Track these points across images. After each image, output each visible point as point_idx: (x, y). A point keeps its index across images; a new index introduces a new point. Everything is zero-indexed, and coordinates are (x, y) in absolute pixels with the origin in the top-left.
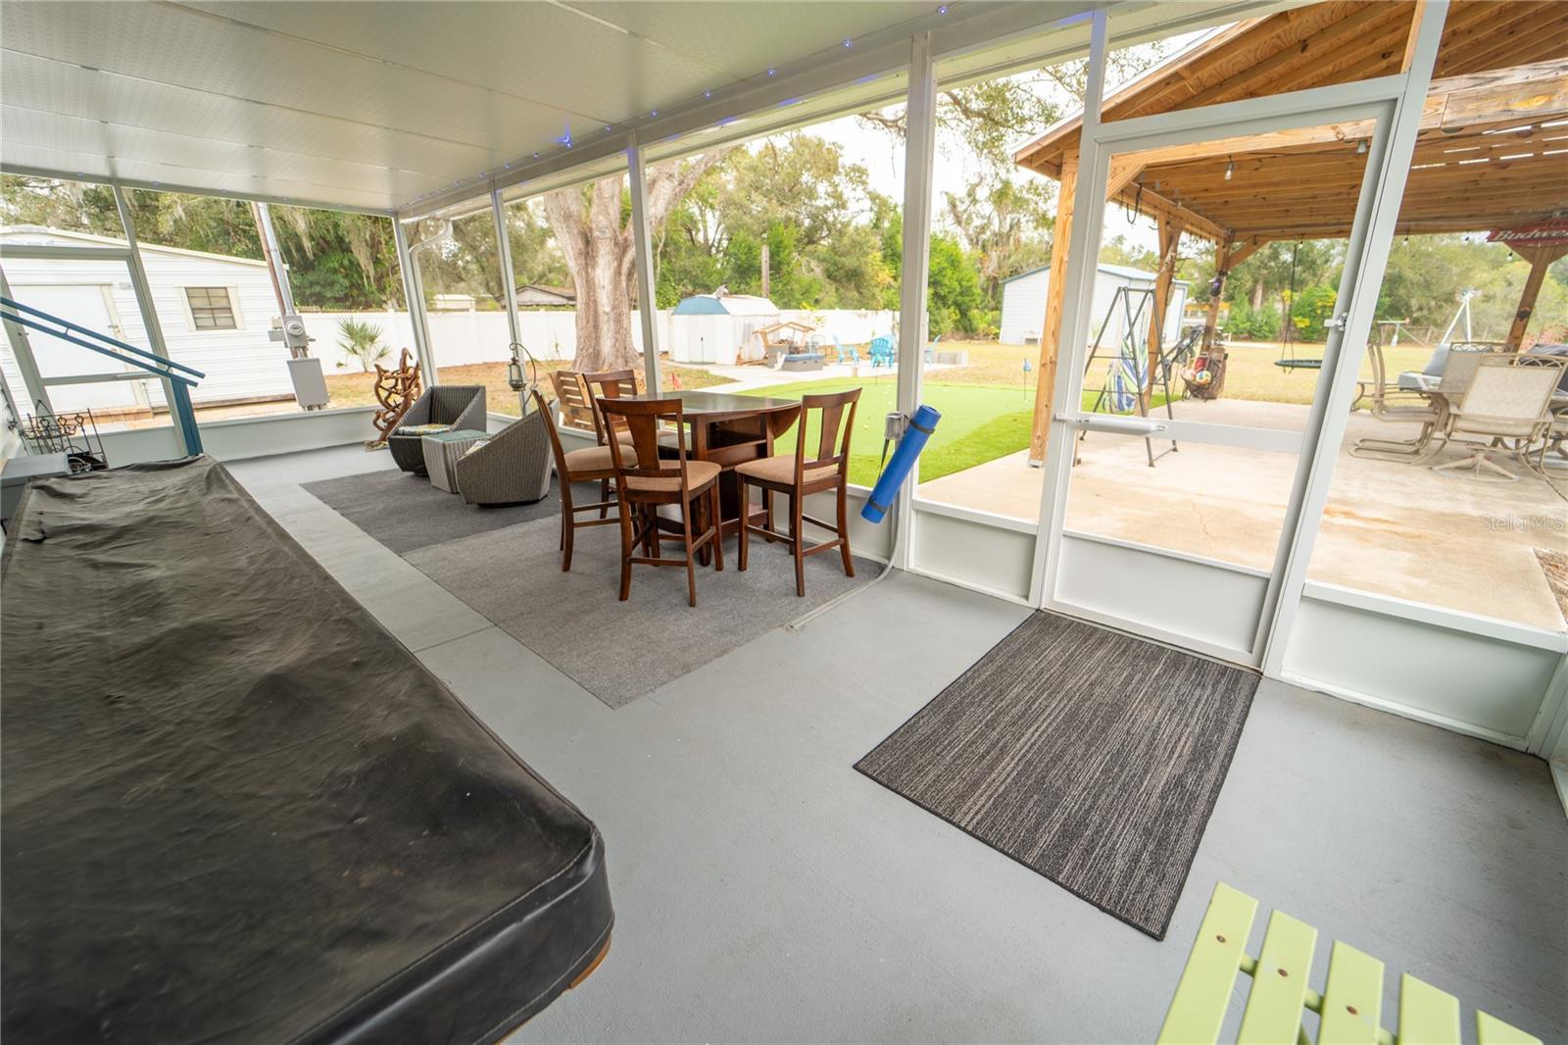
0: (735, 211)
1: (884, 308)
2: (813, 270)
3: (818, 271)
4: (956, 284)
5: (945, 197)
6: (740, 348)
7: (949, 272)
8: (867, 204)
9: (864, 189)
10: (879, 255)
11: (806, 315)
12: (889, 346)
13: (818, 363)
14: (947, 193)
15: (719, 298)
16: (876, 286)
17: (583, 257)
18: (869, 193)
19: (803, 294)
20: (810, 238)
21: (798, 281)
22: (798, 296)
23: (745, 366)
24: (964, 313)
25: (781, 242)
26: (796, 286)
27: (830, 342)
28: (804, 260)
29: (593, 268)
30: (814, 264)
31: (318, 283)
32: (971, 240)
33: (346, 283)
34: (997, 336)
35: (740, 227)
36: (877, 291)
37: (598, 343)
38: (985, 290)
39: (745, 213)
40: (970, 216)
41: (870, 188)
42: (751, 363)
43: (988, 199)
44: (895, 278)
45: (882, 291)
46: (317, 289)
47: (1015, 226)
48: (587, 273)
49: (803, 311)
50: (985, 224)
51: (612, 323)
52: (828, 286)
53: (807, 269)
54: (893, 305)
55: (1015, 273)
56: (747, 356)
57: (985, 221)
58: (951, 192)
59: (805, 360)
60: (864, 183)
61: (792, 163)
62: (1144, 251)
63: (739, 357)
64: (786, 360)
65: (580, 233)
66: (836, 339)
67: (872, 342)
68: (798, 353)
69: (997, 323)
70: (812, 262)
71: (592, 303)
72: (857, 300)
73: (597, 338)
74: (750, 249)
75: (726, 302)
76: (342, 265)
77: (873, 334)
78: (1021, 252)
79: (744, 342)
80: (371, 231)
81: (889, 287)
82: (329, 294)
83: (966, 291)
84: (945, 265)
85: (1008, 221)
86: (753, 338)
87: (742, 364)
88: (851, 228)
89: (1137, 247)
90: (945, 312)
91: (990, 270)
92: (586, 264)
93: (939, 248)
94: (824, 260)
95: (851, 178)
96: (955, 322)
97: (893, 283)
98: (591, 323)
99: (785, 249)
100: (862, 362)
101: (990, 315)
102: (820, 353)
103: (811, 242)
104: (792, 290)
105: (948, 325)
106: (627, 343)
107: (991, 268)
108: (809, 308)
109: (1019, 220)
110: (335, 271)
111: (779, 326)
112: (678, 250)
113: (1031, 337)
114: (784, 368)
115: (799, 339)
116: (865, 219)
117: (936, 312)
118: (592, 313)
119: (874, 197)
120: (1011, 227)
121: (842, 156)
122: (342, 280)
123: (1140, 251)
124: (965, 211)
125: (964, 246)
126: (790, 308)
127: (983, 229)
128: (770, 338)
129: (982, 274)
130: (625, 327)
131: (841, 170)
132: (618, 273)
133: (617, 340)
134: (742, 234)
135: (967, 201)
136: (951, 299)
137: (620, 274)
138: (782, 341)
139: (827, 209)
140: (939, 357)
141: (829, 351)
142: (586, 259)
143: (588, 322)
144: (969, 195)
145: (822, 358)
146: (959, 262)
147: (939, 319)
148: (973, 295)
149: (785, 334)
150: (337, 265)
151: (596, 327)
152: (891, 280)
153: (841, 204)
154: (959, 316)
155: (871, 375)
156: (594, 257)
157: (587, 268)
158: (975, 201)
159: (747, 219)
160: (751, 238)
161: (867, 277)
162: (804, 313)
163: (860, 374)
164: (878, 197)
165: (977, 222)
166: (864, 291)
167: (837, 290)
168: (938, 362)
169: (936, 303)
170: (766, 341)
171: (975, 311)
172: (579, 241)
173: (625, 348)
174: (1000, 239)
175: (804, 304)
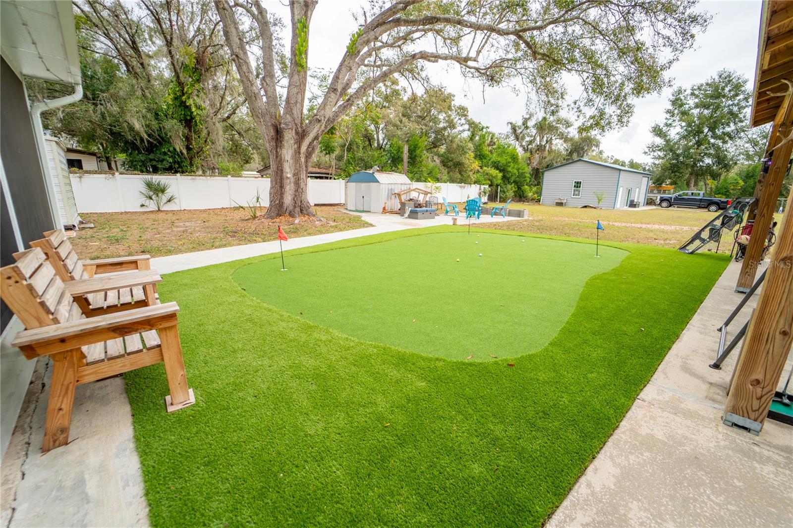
0: (392, 128)
1: (474, 183)
2: (435, 161)
3: (438, 161)
4: (515, 171)
5: (510, 125)
6: (385, 203)
7: (512, 165)
8: (467, 127)
9: (465, 119)
10: (472, 155)
11: (430, 185)
12: (478, 205)
13: (432, 214)
14: (511, 123)
15: (373, 173)
16: (471, 171)
17: (274, 141)
18: (469, 121)
19: (428, 174)
20: (435, 145)
21: (425, 166)
22: (425, 175)
23: (387, 214)
24: (519, 188)
25: (416, 145)
26: (424, 169)
27: (440, 201)
28: (430, 155)
29: (281, 149)
30: (436, 158)
31: (154, 160)
32: (524, 148)
33: (171, 160)
34: (539, 201)
35: (394, 136)
36: (471, 173)
37: (282, 198)
38: (532, 175)
39: (397, 129)
40: (524, 135)
41: (469, 118)
42: (392, 212)
43: (534, 127)
44: (481, 167)
45: (474, 174)
46: (154, 163)
47: (549, 141)
48: (277, 151)
49: (429, 183)
50: (532, 140)
51: (293, 184)
52: (443, 170)
53: (430, 161)
54: (479, 181)
55: (549, 167)
56: (390, 209)
57: (532, 138)
58: (514, 122)
59: (423, 212)
60: (465, 116)
61: (426, 103)
62: (614, 159)
63: (384, 208)
64: (411, 212)
65: (273, 125)
66: (444, 199)
67: (467, 202)
68: (421, 207)
69: (539, 193)
70: (435, 157)
71: (279, 172)
72: (460, 179)
73: (282, 194)
74: (399, 148)
75: (378, 176)
76: (169, 151)
77: (468, 197)
78: (553, 155)
79: (388, 200)
80: (183, 131)
81: (478, 172)
82: (160, 166)
83: (521, 175)
84: (510, 160)
85: (545, 139)
86: (393, 197)
87: (385, 213)
88: (456, 140)
89: (610, 156)
90: (509, 186)
91: (535, 164)
92: (276, 146)
93: (506, 152)
94: (442, 156)
95: (458, 113)
96: (514, 192)
97: (480, 170)
98: (279, 184)
99: (419, 149)
100: (460, 214)
101: (534, 189)
102: (434, 207)
103: (435, 147)
104: (422, 171)
105: (510, 194)
106: (303, 198)
107: (535, 163)
108: (432, 182)
109: (551, 138)
110: (165, 154)
111: (410, 190)
112: (358, 147)
113: (559, 201)
114: (410, 217)
115: (421, 198)
116: (466, 135)
117: (504, 186)
118: (279, 178)
119: (471, 124)
120: (547, 142)
121: (454, 100)
122: (168, 158)
123: (612, 159)
124: (521, 132)
125: (520, 151)
126: (421, 181)
127: (531, 142)
128: (403, 198)
129: (530, 167)
130: (301, 187)
131: (453, 108)
132: (298, 151)
133: (296, 196)
134: (395, 140)
135: (523, 127)
136: (512, 180)
137: (299, 153)
138: (411, 200)
139: (445, 129)
140: (509, 213)
141: (440, 206)
142: (276, 143)
143: (276, 184)
144: (524, 124)
145: (434, 211)
146: (518, 159)
147: (506, 190)
148: (525, 177)
149: (414, 195)
150: (166, 150)
151: (282, 187)
152: (479, 168)
153: (452, 126)
154: (517, 189)
155: (465, 223)
156: (281, 142)
157: (277, 148)
158: (527, 128)
159: (399, 133)
160: (400, 142)
161: (466, 166)
162: (429, 184)
163: (458, 223)
164: (473, 123)
165: (528, 139)
166: (463, 173)
167: (448, 173)
168: (509, 216)
169: (504, 181)
170: (400, 199)
171: (526, 187)
172: (272, 131)
173: (301, 202)
174: (540, 148)
175: (429, 179)
